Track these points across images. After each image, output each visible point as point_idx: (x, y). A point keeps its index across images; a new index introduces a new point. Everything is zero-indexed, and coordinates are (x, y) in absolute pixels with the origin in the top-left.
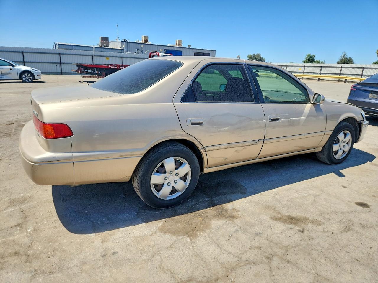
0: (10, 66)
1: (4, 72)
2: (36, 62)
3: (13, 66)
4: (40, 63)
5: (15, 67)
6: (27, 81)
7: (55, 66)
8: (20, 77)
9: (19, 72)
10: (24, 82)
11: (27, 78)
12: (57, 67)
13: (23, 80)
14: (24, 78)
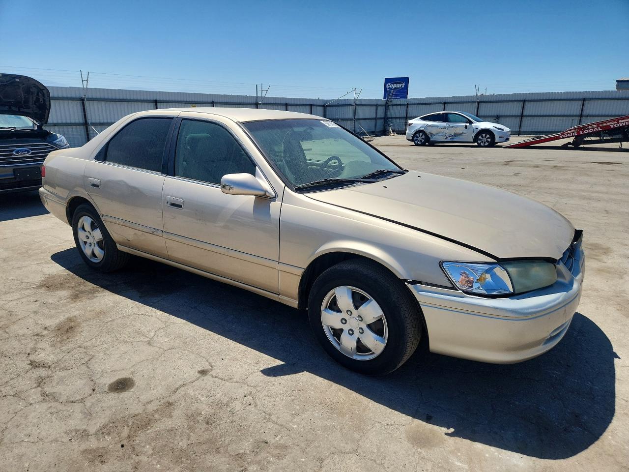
0: (466, 123)
1: (458, 131)
2: (540, 116)
3: (471, 123)
4: (546, 116)
5: (473, 124)
6: (482, 144)
7: (571, 121)
8: (476, 139)
9: (476, 132)
10: (479, 146)
11: (484, 140)
12: (572, 122)
13: (478, 143)
14: (480, 140)
